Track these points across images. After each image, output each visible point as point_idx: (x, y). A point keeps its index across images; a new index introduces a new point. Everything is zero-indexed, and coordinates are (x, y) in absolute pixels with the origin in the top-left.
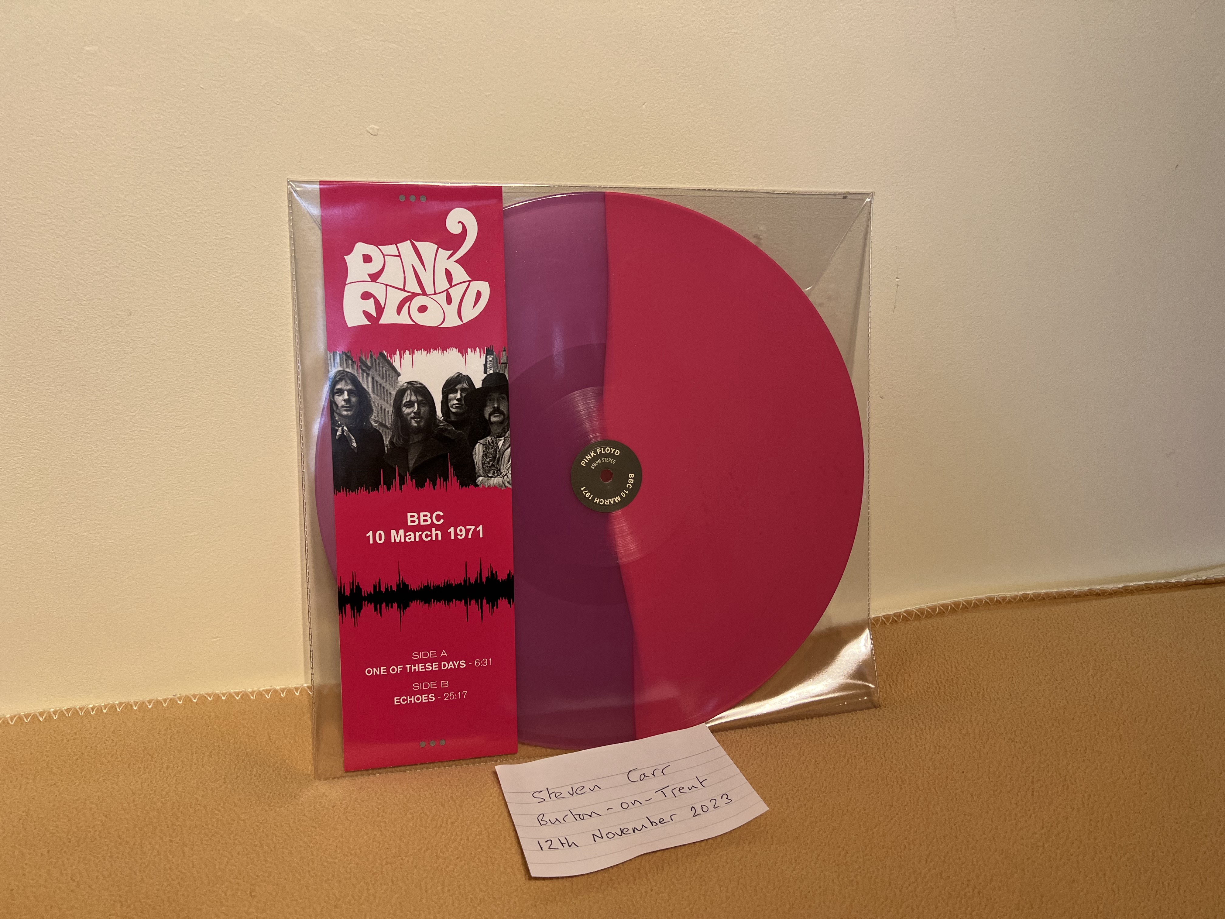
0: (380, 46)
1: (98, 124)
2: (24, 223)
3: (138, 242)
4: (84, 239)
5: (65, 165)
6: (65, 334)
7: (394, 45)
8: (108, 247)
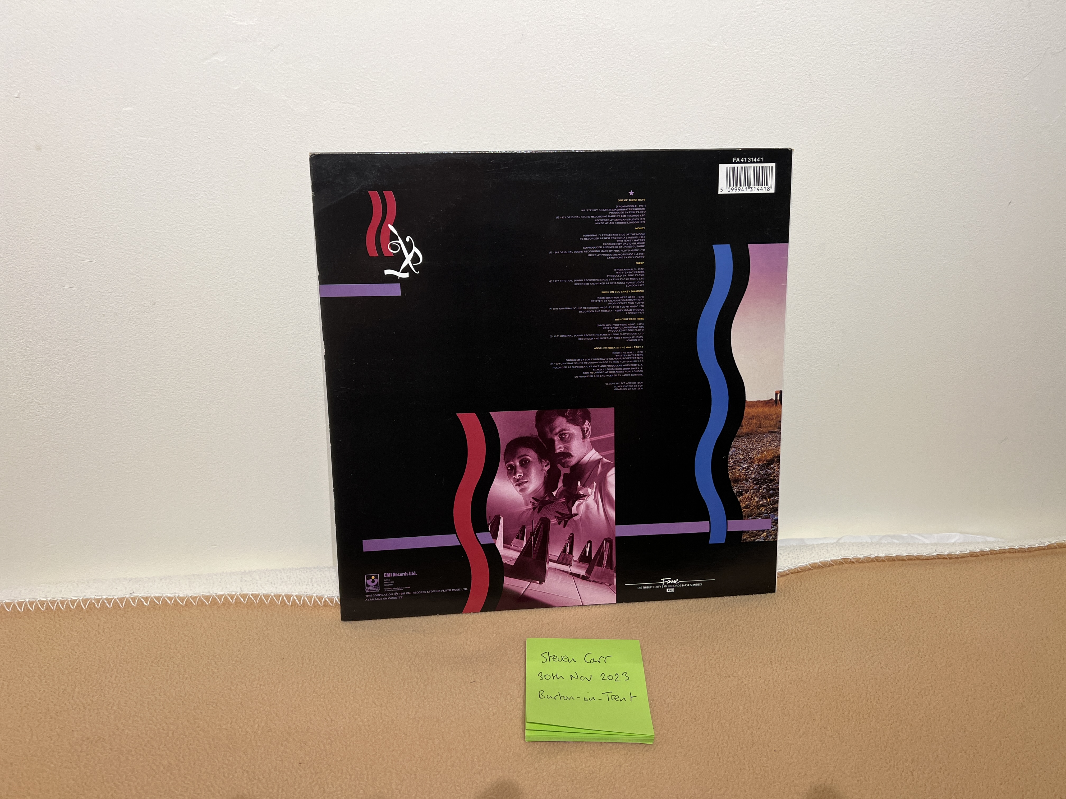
1: (133, 164)
2: (79, 236)
4: (122, 248)
5: (108, 194)
6: (107, 317)
7: (354, 106)
8: (139, 255)
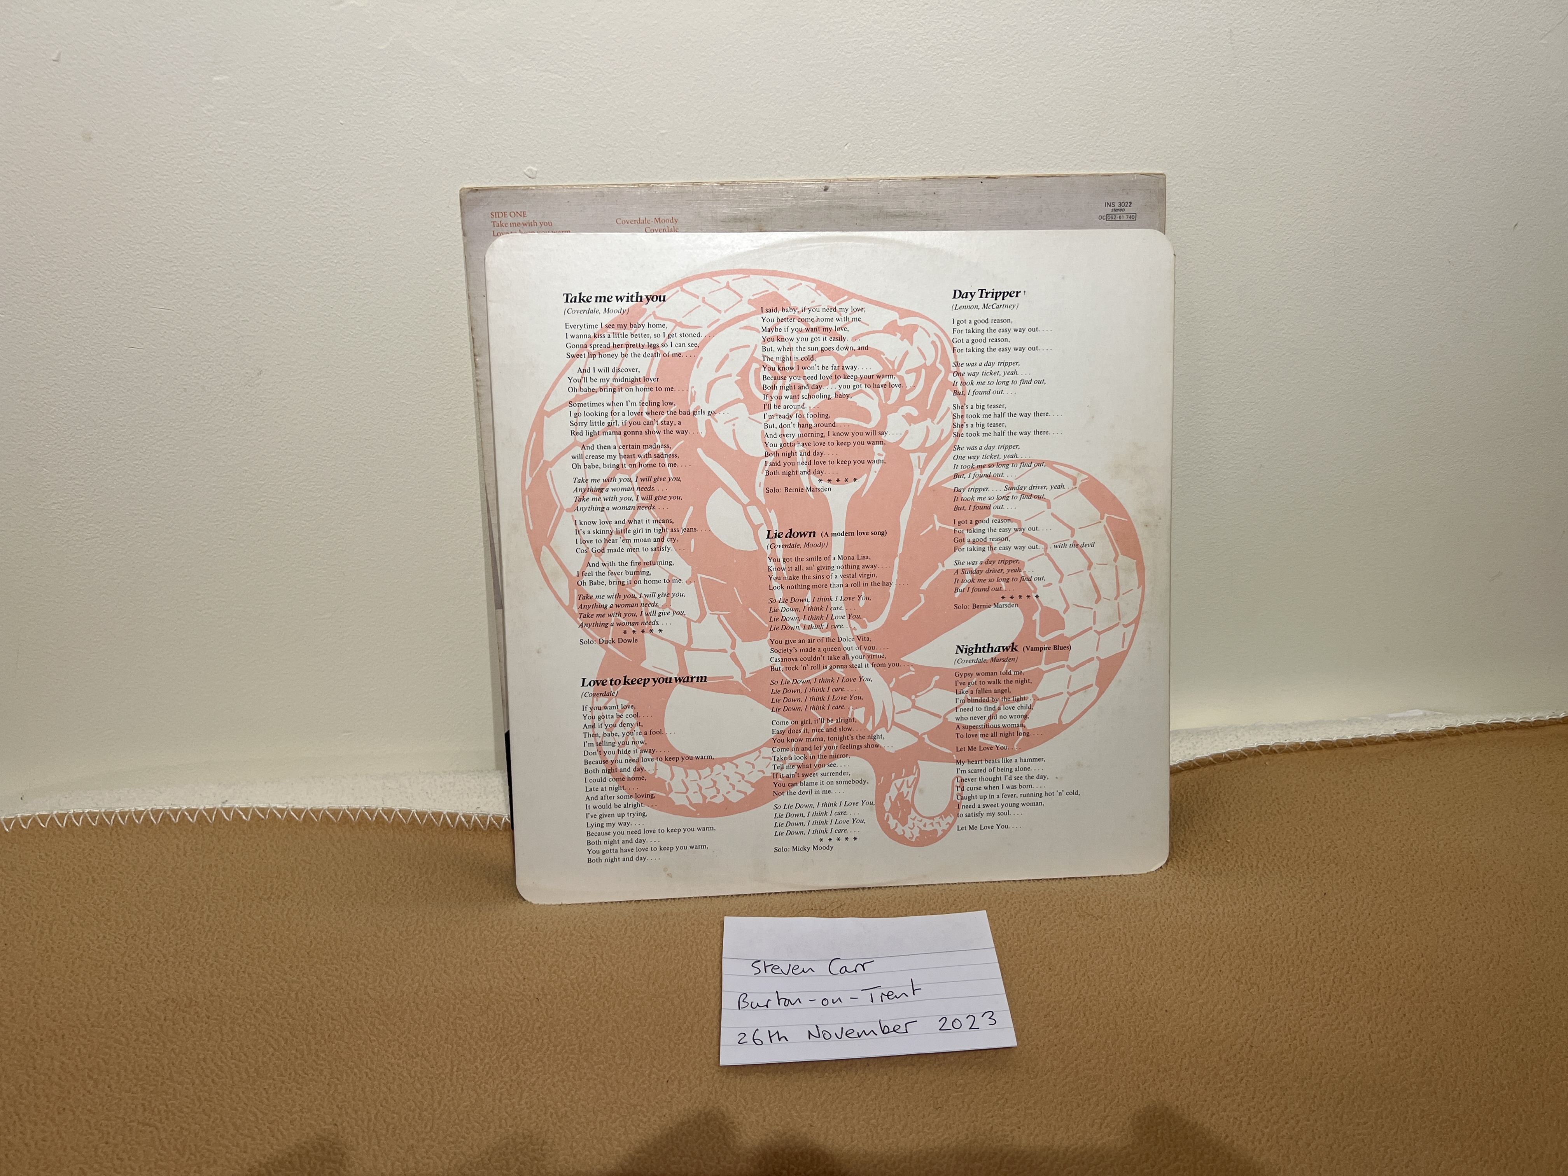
0: (541, 76)
1: (228, 162)
3: (269, 294)
4: (212, 289)
6: (190, 393)
8: (238, 299)
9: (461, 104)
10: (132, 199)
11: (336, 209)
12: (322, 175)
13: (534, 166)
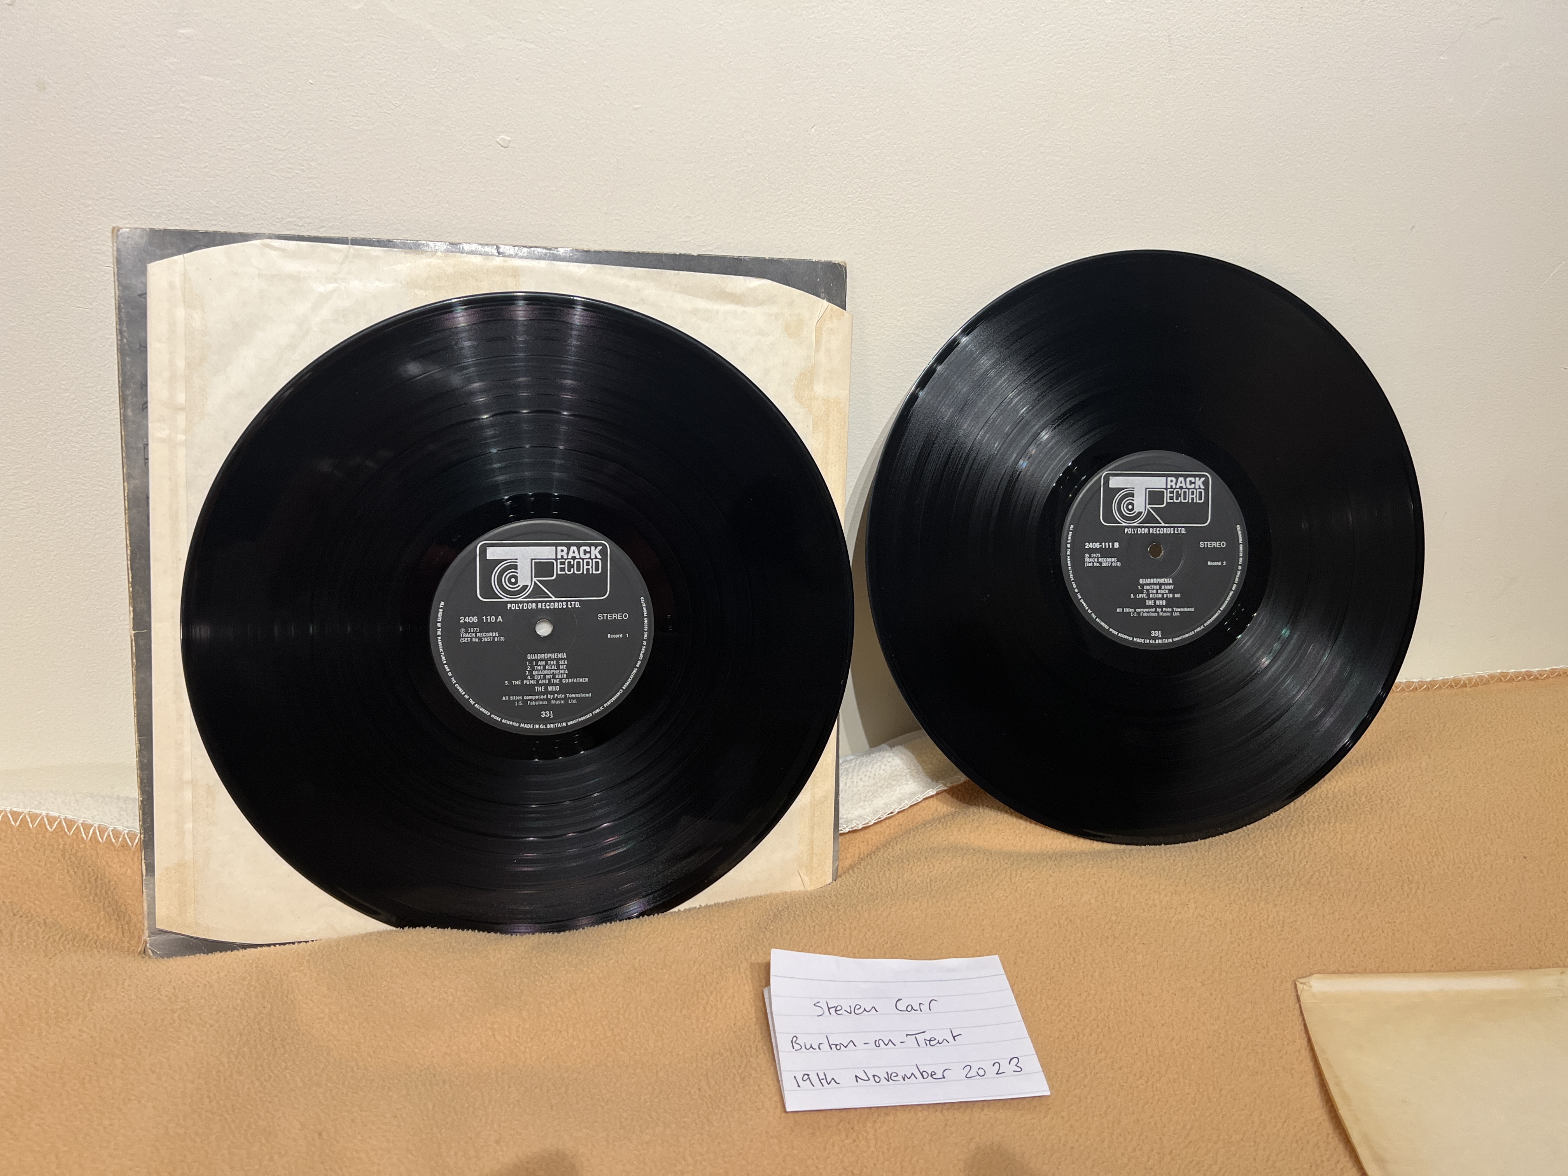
0: (517, 45)
9: (435, 70)
10: (87, 152)
11: (303, 171)
12: (289, 135)
13: (507, 136)
